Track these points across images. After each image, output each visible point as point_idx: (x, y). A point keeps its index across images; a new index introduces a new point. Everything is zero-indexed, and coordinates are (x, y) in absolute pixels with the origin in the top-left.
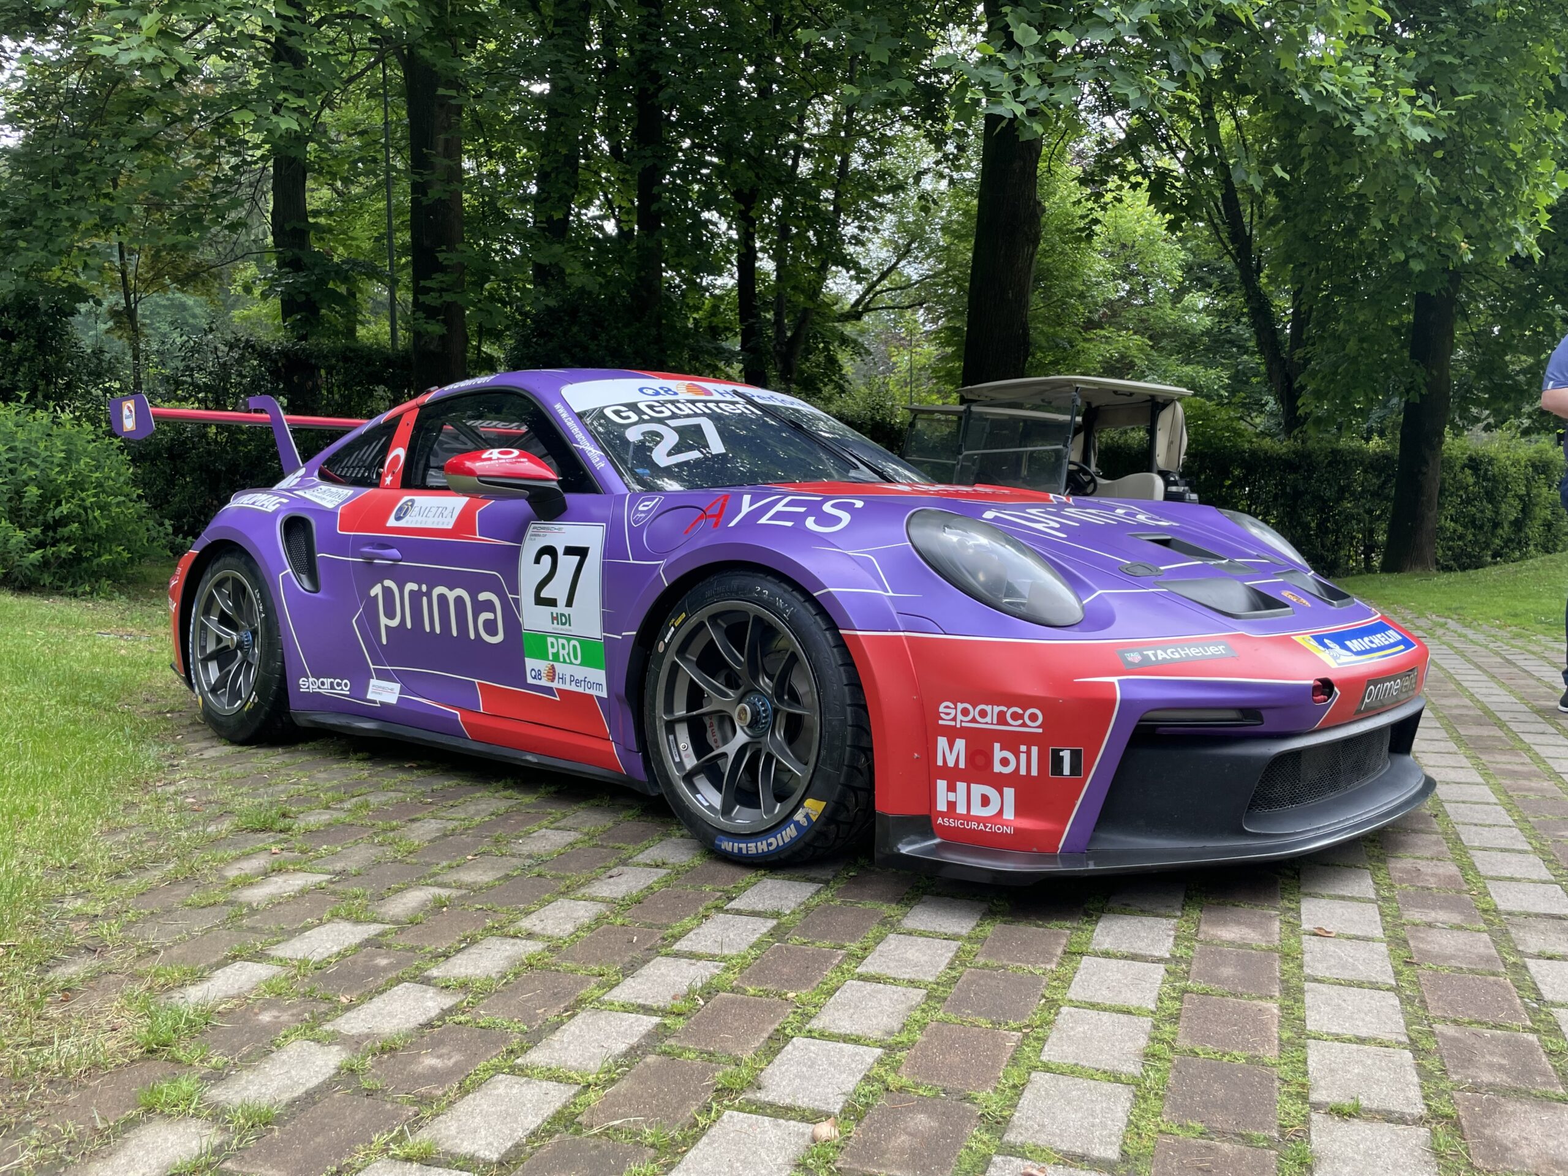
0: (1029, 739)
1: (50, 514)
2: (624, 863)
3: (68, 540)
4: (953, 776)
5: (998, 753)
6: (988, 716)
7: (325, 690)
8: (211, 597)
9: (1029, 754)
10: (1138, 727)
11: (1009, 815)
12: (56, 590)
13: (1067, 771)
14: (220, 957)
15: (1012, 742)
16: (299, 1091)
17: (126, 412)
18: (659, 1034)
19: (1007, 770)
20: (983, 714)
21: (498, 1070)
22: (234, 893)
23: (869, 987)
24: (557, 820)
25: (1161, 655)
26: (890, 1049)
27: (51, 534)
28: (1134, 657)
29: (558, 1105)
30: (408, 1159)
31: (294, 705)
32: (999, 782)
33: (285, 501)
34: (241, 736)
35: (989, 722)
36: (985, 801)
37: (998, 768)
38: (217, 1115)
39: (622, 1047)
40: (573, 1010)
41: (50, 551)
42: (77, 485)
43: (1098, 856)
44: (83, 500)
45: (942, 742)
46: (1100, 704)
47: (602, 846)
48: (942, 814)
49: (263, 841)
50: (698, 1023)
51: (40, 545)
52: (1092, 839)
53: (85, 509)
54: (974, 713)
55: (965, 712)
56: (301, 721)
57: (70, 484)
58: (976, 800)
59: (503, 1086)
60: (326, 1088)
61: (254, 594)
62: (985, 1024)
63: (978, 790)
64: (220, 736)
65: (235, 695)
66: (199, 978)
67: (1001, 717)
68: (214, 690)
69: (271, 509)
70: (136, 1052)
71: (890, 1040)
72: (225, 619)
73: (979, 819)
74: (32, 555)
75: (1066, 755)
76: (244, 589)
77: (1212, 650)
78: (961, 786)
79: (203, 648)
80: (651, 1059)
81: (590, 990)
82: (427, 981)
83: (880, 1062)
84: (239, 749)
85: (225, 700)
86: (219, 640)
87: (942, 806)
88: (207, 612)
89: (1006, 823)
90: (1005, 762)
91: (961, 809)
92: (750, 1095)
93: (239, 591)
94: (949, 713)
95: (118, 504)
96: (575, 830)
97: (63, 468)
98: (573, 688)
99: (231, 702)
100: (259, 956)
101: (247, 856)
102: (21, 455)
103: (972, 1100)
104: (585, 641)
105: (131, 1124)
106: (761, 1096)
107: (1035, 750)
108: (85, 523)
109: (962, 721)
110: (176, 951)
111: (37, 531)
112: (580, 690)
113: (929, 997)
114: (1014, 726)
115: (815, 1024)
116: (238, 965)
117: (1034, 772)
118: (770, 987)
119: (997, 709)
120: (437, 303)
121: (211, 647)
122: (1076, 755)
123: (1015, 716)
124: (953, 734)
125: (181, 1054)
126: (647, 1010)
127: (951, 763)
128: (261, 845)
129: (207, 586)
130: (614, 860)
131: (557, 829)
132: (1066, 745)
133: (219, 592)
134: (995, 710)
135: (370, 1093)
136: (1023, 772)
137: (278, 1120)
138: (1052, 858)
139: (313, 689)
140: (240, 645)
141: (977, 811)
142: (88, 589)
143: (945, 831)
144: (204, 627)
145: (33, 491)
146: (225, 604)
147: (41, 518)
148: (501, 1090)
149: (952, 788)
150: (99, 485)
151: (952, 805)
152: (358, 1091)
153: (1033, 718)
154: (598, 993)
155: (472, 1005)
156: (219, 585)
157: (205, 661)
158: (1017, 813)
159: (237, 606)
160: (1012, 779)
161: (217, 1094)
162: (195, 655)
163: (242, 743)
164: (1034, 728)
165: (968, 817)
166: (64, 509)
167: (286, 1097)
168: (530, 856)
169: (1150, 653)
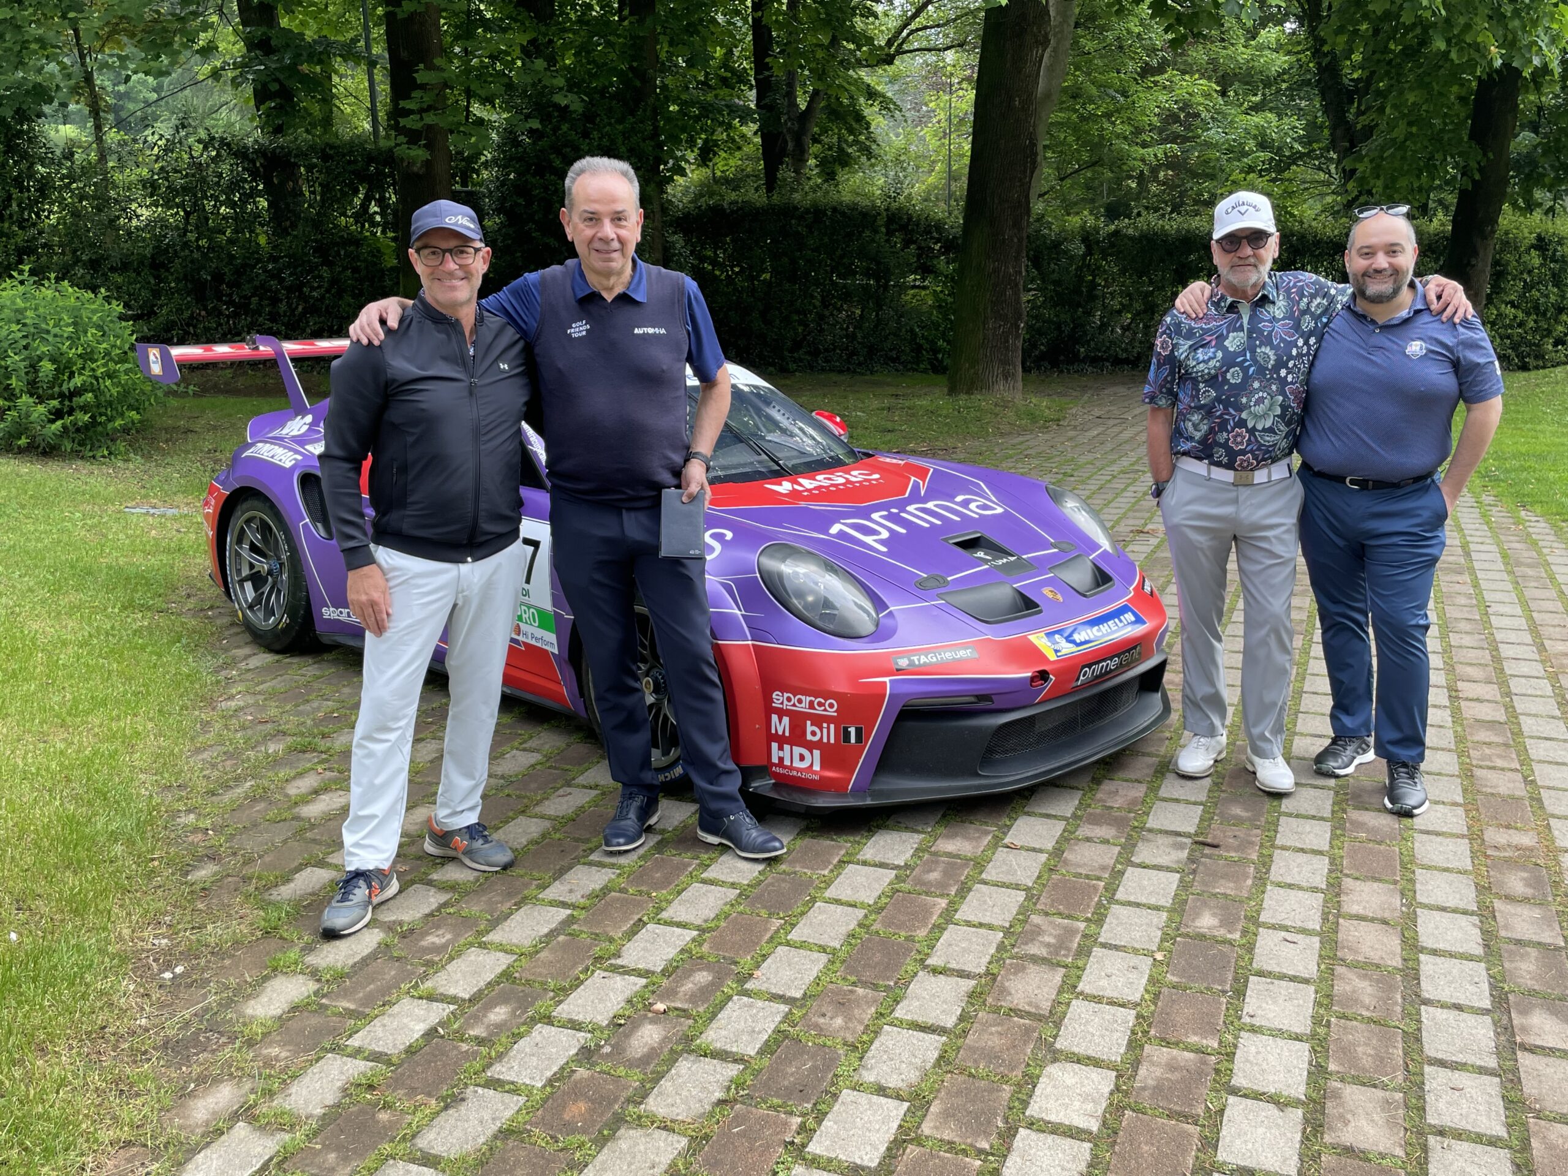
0: (829, 720)
1: (65, 387)
2: (568, 784)
3: (84, 408)
4: (782, 740)
5: (810, 728)
6: (803, 704)
7: (343, 618)
8: (242, 531)
9: (828, 728)
10: (901, 712)
11: (817, 767)
12: (77, 455)
13: (853, 740)
14: (296, 864)
15: (818, 721)
16: (357, 958)
17: (152, 358)
18: (570, 920)
19: (816, 738)
20: (800, 701)
21: (471, 945)
22: (297, 810)
23: (706, 887)
24: (525, 742)
25: (923, 659)
26: (702, 930)
27: (67, 403)
28: (903, 663)
29: (504, 967)
30: (420, 998)
31: (319, 629)
32: (810, 746)
33: (299, 457)
34: (277, 647)
35: (803, 707)
36: (802, 758)
37: (809, 737)
38: (315, 974)
39: (546, 930)
40: (519, 905)
41: (68, 420)
42: (88, 356)
43: (874, 794)
44: (93, 370)
45: (775, 718)
46: (875, 696)
47: (556, 768)
48: (776, 765)
49: (310, 761)
50: (593, 915)
51: (58, 414)
52: (872, 782)
53: (96, 378)
54: (794, 700)
55: (789, 700)
56: (325, 640)
57: (80, 356)
58: (796, 757)
59: (474, 955)
60: (373, 956)
61: (281, 536)
62: (764, 913)
63: (797, 750)
64: (261, 645)
65: (270, 612)
66: (287, 880)
67: (811, 704)
68: (251, 607)
69: (288, 464)
70: (259, 934)
71: (704, 926)
72: (254, 548)
73: (798, 770)
74: (53, 427)
75: (852, 730)
76: (270, 529)
77: (963, 654)
78: (787, 747)
79: (239, 571)
80: (561, 938)
81: (531, 891)
82: (430, 883)
83: (694, 940)
84: (277, 657)
85: (261, 615)
86: (252, 566)
87: (775, 760)
88: (239, 541)
89: (815, 773)
90: (814, 733)
91: (787, 762)
92: (613, 961)
93: (265, 529)
94: (779, 699)
95: (126, 372)
96: (537, 750)
97: (74, 339)
98: (533, 642)
99: (266, 619)
100: (321, 864)
101: (300, 775)
102: (32, 330)
103: (736, 963)
104: (541, 612)
105: (266, 979)
106: (619, 962)
107: (832, 726)
108: (97, 392)
109: (787, 705)
110: (267, 859)
111: (55, 403)
112: (539, 645)
113: (740, 895)
114: (819, 711)
115: (664, 915)
116: (309, 869)
117: (832, 741)
118: (644, 888)
119: (809, 699)
120: (418, 126)
121: (245, 572)
122: (859, 732)
123: (820, 704)
124: (781, 713)
125: (285, 935)
126: (564, 905)
127: (780, 732)
128: (309, 765)
129: (238, 521)
130: (561, 782)
131: (524, 750)
132: (852, 724)
133: (249, 527)
134: (806, 699)
135: (398, 959)
136: (825, 740)
137: (348, 975)
138: (845, 795)
139: (334, 616)
140: (270, 573)
141: (797, 764)
142: (106, 453)
143: (776, 775)
144: (238, 554)
145: (47, 367)
146: (256, 538)
147: (56, 389)
148: (473, 958)
149: (781, 748)
150: (107, 353)
151: (781, 759)
152: (392, 958)
153: (831, 705)
154: (535, 892)
155: (457, 901)
156: (248, 521)
157: (241, 582)
158: (822, 767)
159: (265, 540)
160: (818, 745)
161: (310, 959)
162: (233, 577)
163: (277, 652)
164: (832, 712)
165: (791, 768)
166: (78, 381)
167: (351, 962)
168: (503, 777)
169: (915, 658)
